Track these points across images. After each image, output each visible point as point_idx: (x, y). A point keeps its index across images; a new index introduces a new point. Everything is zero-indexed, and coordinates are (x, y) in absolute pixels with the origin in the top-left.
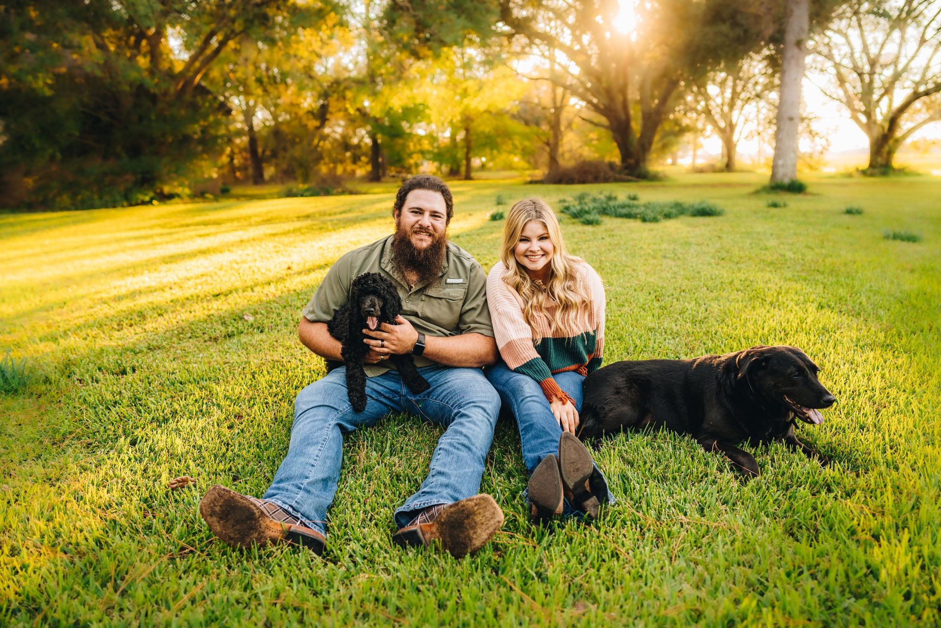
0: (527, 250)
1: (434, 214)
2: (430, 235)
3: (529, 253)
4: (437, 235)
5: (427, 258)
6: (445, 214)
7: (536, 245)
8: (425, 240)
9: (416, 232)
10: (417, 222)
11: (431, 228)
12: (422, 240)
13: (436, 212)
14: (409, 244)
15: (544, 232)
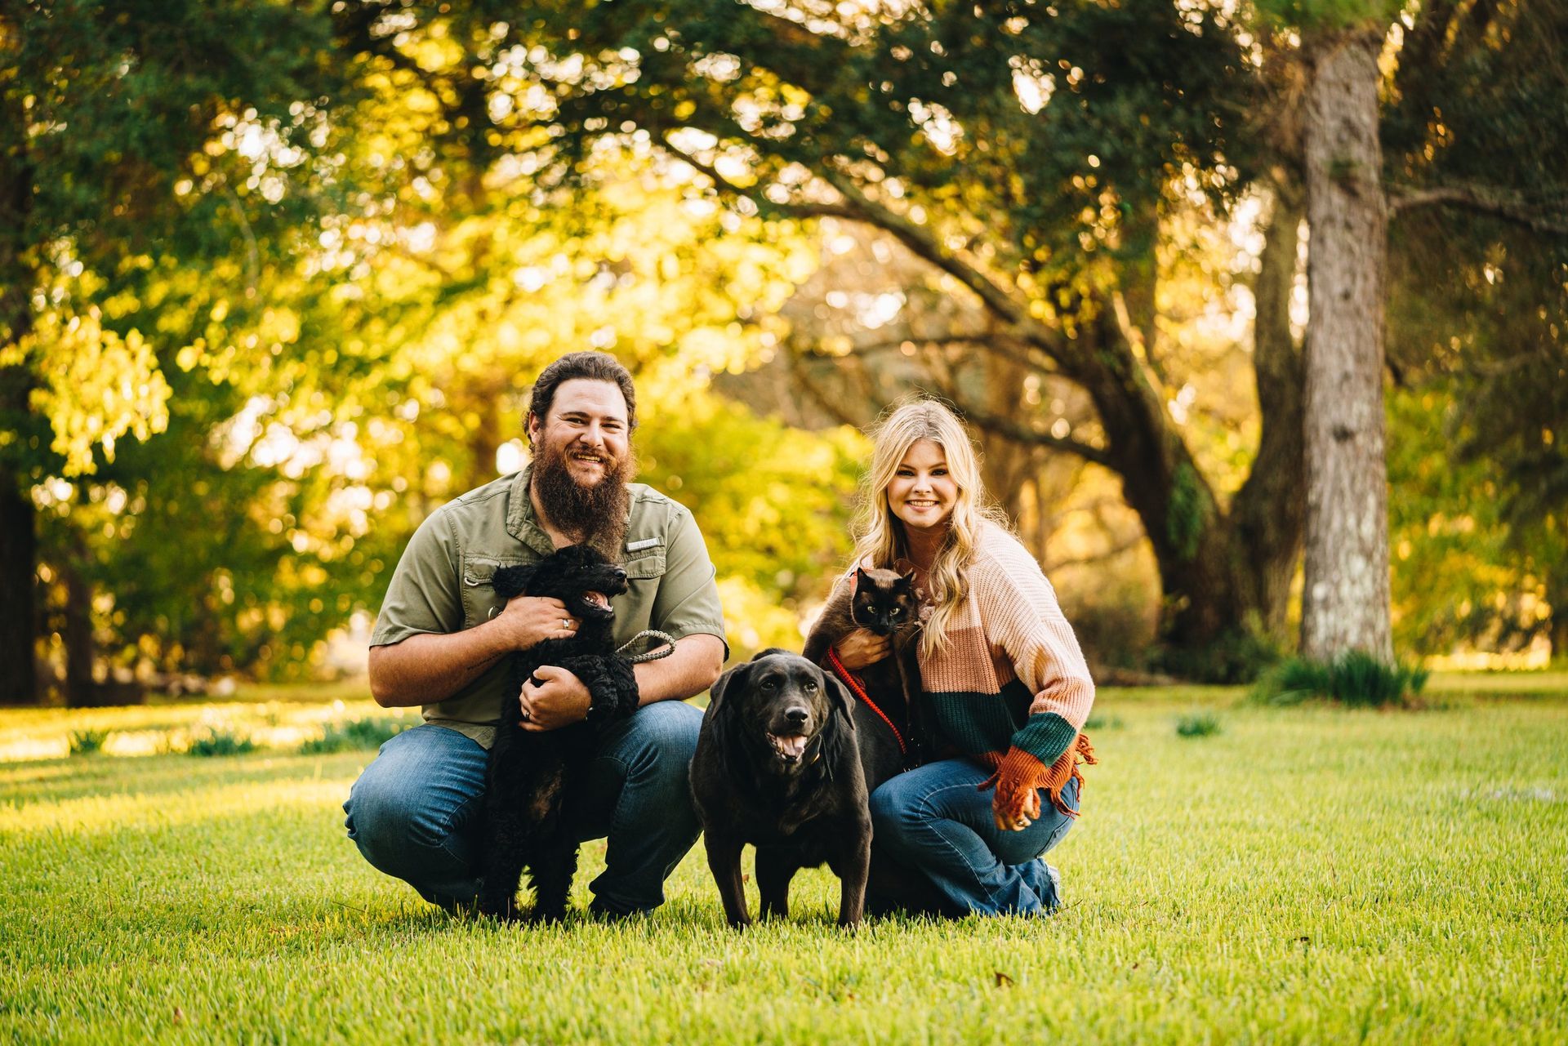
0: (909, 491)
1: (608, 423)
2: (601, 462)
3: (913, 497)
4: (614, 460)
5: (599, 501)
6: (626, 422)
7: (924, 482)
8: (594, 471)
9: (575, 457)
10: (578, 437)
11: (603, 447)
12: (587, 471)
13: (610, 419)
14: (566, 477)
15: (941, 460)
